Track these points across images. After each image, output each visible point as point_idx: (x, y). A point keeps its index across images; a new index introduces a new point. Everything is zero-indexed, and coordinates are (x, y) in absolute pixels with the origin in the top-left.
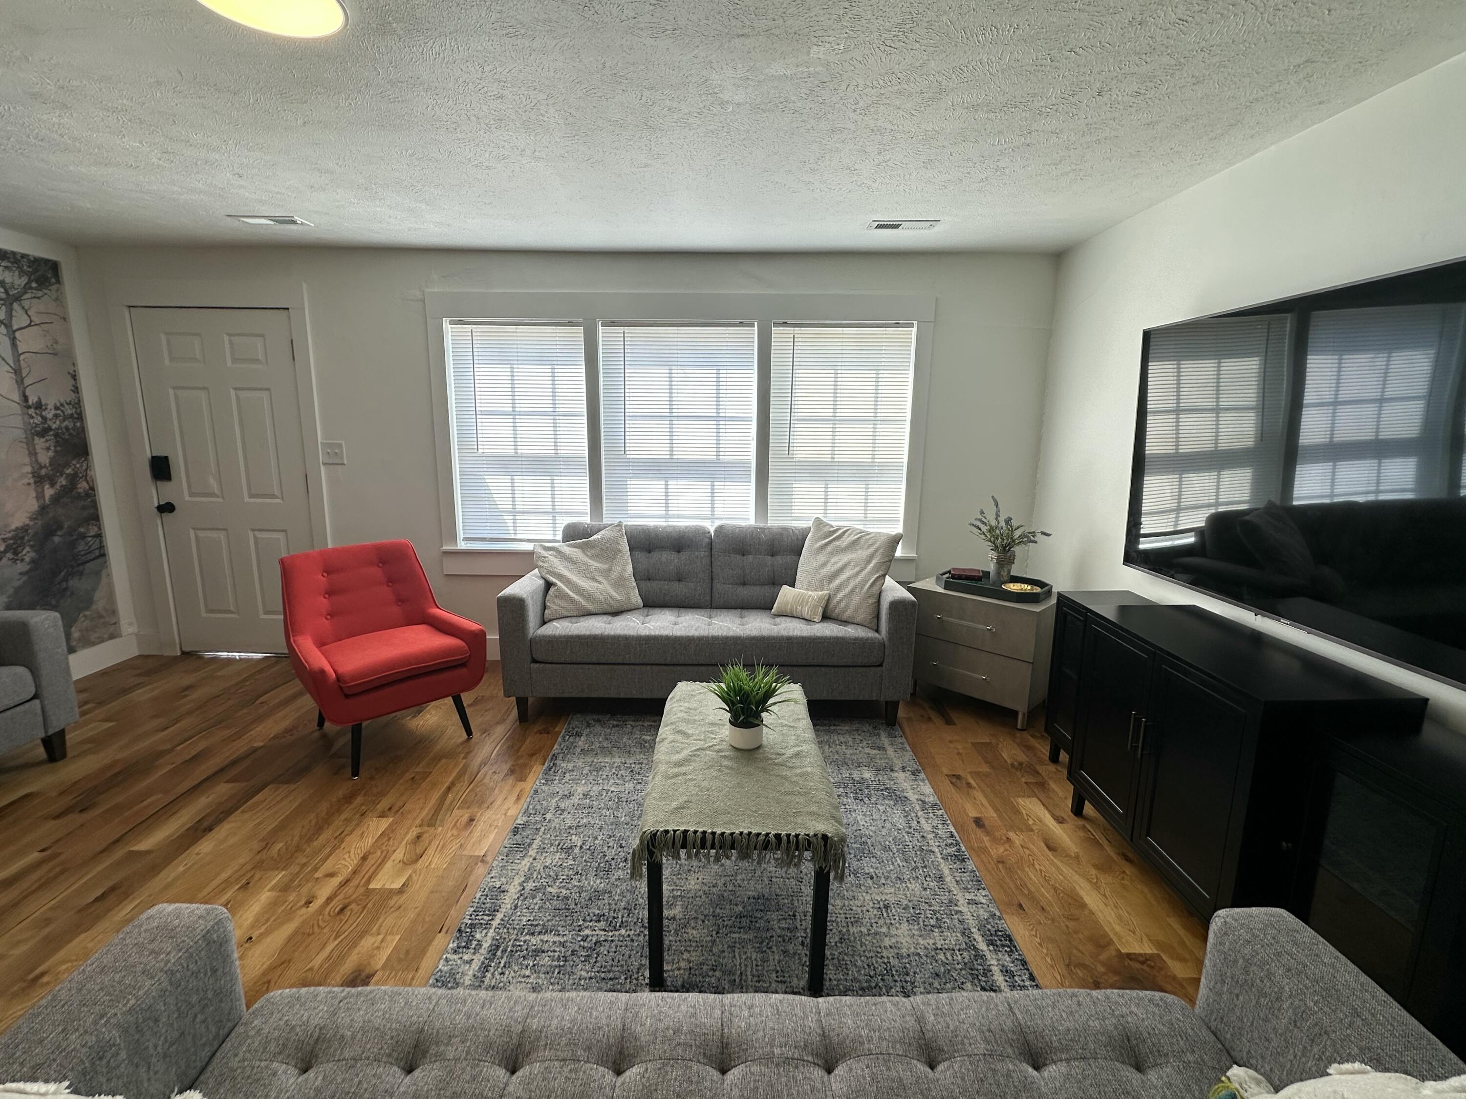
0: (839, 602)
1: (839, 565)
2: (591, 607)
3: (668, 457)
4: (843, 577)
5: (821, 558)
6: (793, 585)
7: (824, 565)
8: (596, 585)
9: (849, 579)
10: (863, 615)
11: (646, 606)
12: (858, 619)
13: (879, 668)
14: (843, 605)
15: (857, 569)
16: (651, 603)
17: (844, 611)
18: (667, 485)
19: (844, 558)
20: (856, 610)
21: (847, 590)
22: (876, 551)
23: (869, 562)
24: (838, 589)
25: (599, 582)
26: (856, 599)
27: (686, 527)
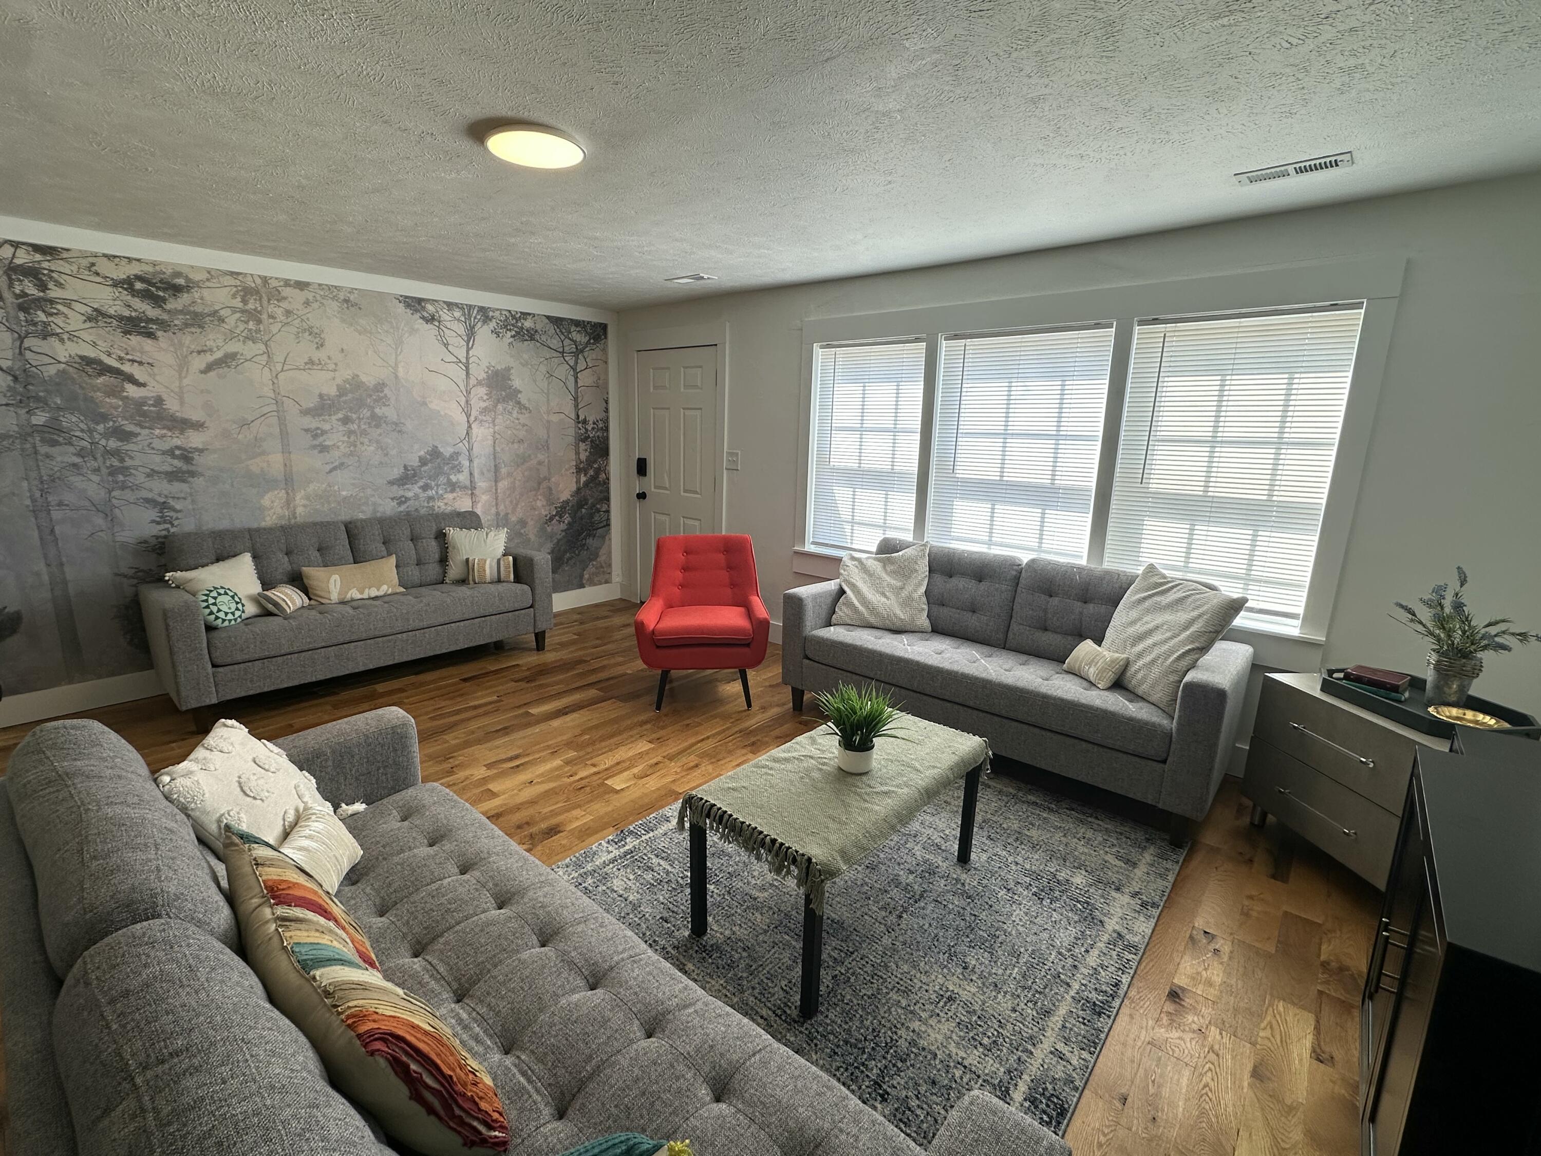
0: (1137, 672)
1: (1150, 626)
2: (872, 620)
3: (998, 478)
4: (1149, 642)
5: (1134, 614)
6: (1099, 641)
7: (1133, 623)
8: (883, 600)
9: (1155, 645)
10: (1158, 695)
11: (933, 631)
12: (1155, 698)
13: (1162, 765)
14: (1140, 676)
15: (1168, 634)
16: (938, 629)
17: (1141, 683)
18: (993, 509)
19: (1159, 619)
20: (1152, 686)
21: (1148, 659)
22: (1200, 616)
23: (1186, 628)
24: (1140, 655)
25: (888, 598)
26: (1156, 671)
27: (995, 556)
